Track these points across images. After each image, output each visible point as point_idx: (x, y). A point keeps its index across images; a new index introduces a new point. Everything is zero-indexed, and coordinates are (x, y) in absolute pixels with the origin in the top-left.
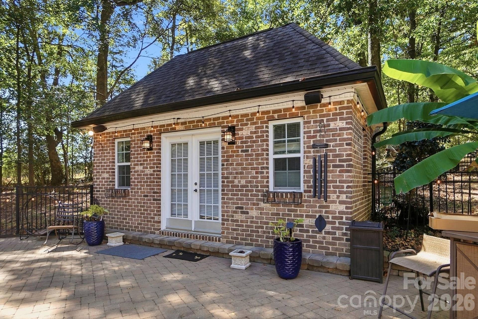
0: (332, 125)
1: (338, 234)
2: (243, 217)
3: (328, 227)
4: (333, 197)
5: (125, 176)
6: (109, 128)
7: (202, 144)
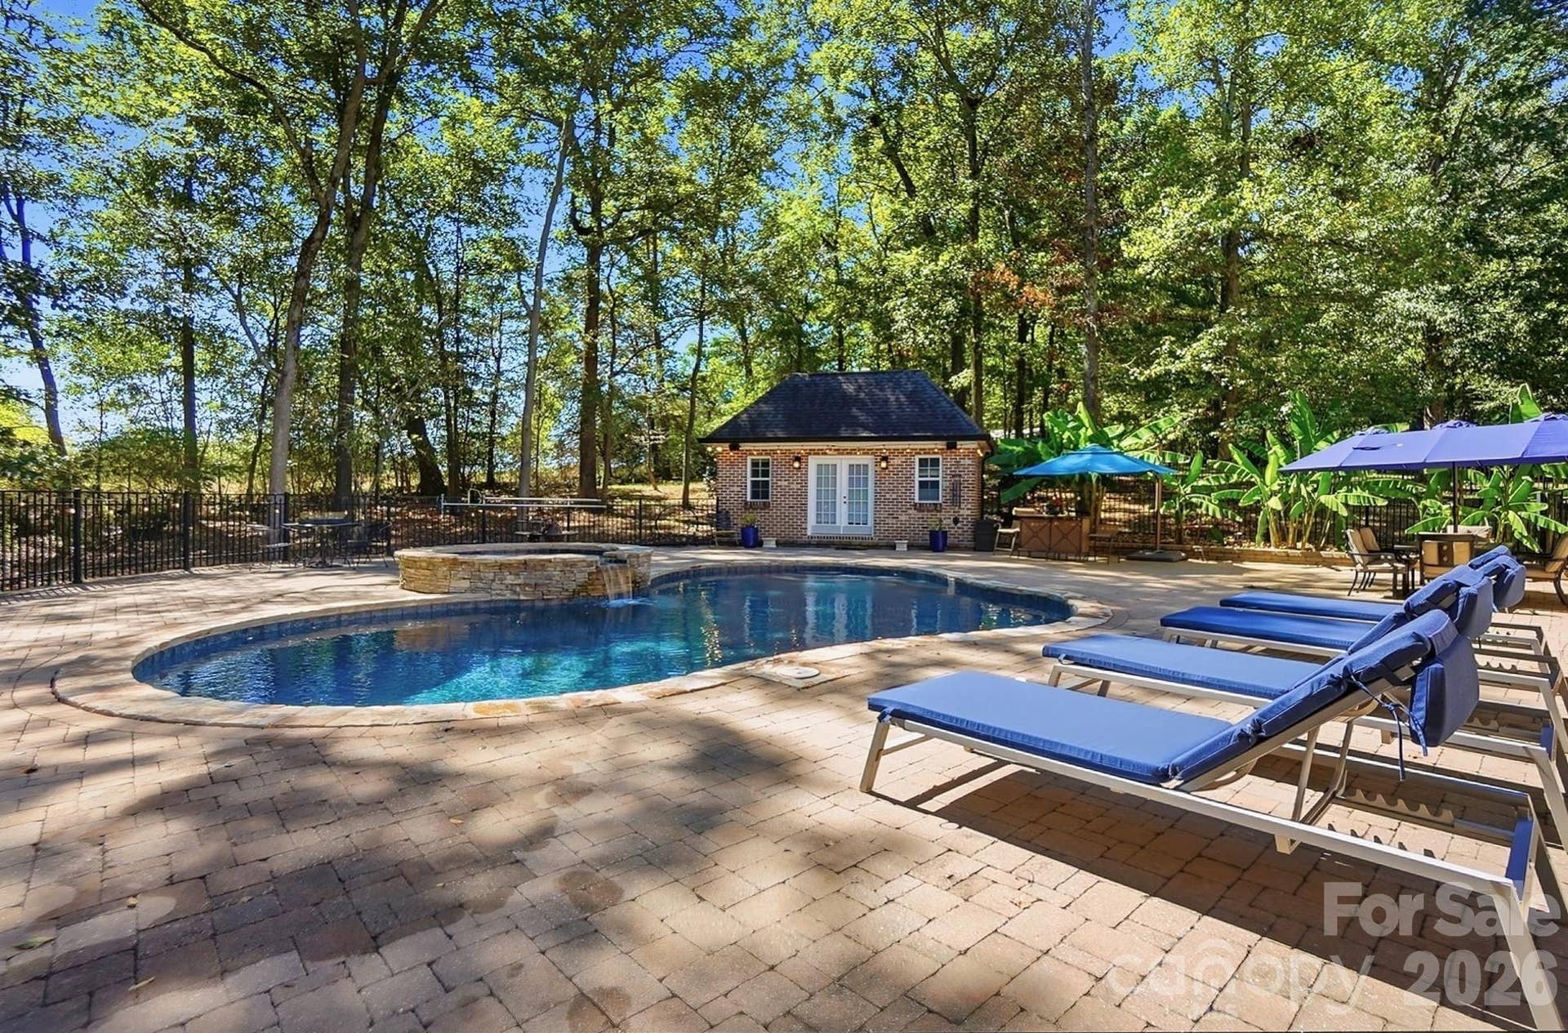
0: (962, 462)
1: (965, 528)
2: (894, 521)
3: (959, 525)
4: (963, 506)
5: (761, 490)
6: (744, 446)
7: (851, 466)
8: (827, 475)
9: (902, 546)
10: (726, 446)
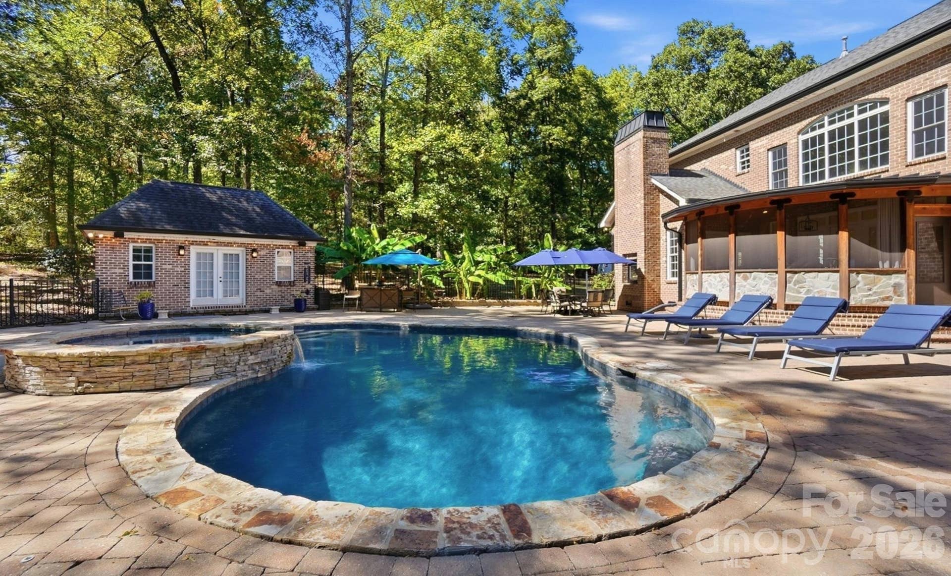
2: (261, 293)
5: (143, 272)
6: (127, 235)
7: (225, 255)
8: (207, 262)
9: (275, 310)
10: (110, 234)
